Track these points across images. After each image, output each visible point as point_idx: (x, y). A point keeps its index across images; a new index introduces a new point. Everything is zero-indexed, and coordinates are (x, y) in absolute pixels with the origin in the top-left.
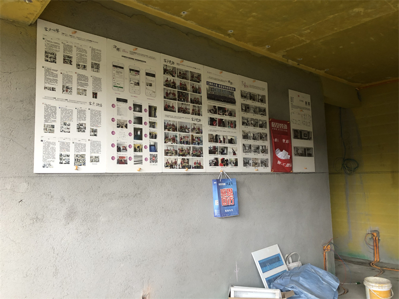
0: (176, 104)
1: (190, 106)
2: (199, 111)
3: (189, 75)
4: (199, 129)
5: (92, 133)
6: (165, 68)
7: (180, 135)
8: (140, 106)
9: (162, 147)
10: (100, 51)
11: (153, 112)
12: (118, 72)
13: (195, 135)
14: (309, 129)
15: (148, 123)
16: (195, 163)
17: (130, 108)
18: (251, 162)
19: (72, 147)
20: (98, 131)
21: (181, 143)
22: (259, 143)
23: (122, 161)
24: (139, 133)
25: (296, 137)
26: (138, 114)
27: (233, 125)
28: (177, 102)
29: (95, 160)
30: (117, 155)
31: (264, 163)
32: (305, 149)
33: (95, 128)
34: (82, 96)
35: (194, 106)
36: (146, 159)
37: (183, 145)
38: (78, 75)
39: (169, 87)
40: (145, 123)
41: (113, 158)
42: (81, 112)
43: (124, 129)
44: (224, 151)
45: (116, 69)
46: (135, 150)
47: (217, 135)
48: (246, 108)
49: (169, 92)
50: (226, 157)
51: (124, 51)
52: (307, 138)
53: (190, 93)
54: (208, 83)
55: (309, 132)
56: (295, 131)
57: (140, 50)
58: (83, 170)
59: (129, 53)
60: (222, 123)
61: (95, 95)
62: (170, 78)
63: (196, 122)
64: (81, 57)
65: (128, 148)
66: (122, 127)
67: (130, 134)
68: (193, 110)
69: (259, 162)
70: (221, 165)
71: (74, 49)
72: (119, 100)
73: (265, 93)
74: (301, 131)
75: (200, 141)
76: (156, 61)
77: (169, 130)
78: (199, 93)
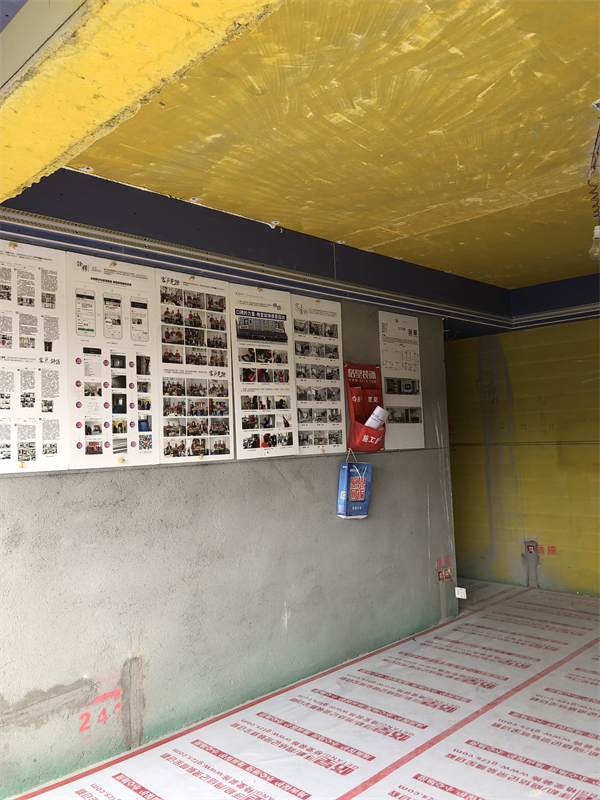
0: (182, 350)
1: (207, 352)
2: (222, 358)
3: (205, 301)
4: (222, 388)
5: (45, 408)
6: (164, 291)
7: (189, 400)
8: (122, 359)
9: (159, 422)
10: (56, 273)
11: (144, 366)
12: (84, 306)
13: (216, 399)
14: (416, 376)
15: (136, 384)
16: (216, 446)
17: (106, 362)
18: (311, 437)
19: (14, 431)
20: (54, 403)
21: (192, 413)
22: (327, 405)
23: (93, 450)
24: (121, 402)
25: (390, 391)
26: (120, 372)
27: (283, 377)
28: (184, 346)
29: (51, 450)
30: (85, 440)
31: (335, 438)
32: (407, 410)
33: (49, 399)
34: (29, 349)
35: (213, 351)
36: (133, 444)
37: (195, 417)
38: (22, 315)
39: (170, 323)
40: (131, 386)
41: (79, 446)
42: (27, 375)
43: (97, 397)
44: (268, 422)
45: (82, 301)
46: (115, 430)
47: (255, 397)
48: (303, 349)
49: (170, 331)
50: (272, 432)
51: (94, 269)
52: (410, 391)
53: (206, 330)
54: (237, 312)
55: (413, 382)
56: (390, 381)
57: (121, 266)
58: (31, 467)
59: (103, 271)
60: (264, 376)
61: (48, 346)
62: (172, 307)
63: (216, 378)
64: (26, 286)
65: (103, 428)
66: (93, 395)
67: (106, 405)
68: (212, 358)
69: (327, 436)
70: (264, 446)
71: (14, 274)
72: (87, 351)
73: (337, 321)
74: (399, 381)
75: (224, 409)
76: (148, 283)
77: (171, 394)
78: (223, 329)
